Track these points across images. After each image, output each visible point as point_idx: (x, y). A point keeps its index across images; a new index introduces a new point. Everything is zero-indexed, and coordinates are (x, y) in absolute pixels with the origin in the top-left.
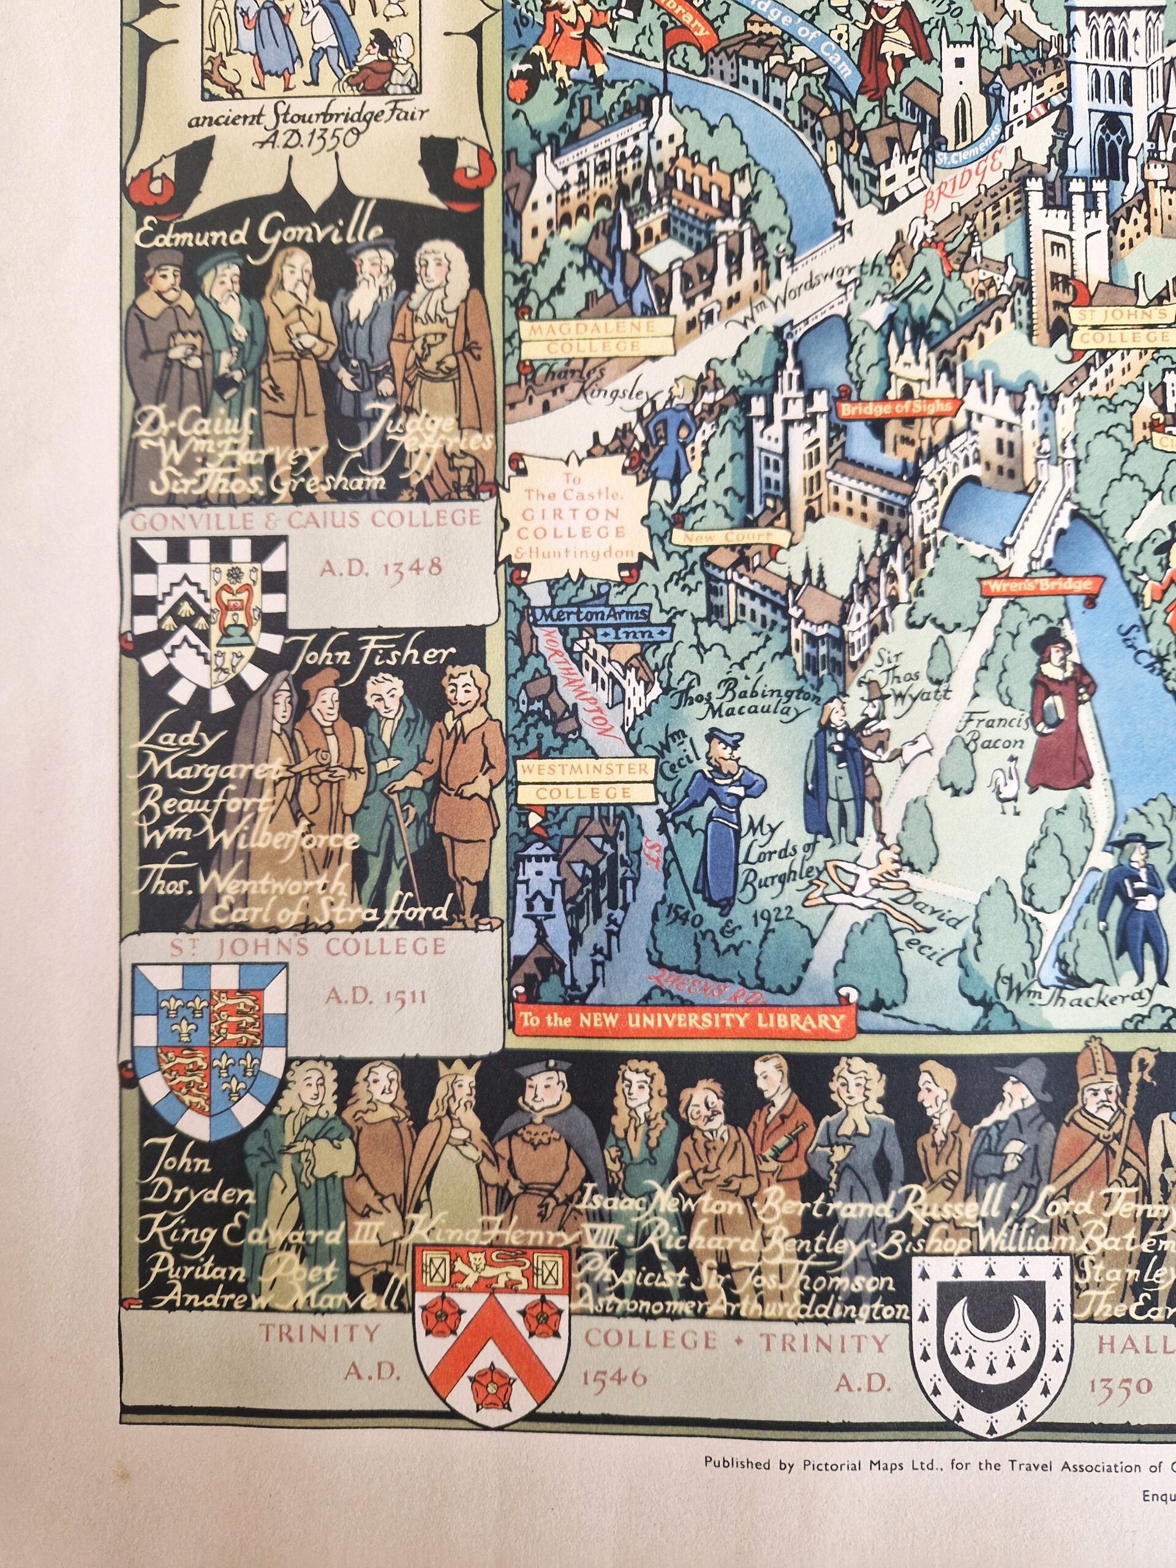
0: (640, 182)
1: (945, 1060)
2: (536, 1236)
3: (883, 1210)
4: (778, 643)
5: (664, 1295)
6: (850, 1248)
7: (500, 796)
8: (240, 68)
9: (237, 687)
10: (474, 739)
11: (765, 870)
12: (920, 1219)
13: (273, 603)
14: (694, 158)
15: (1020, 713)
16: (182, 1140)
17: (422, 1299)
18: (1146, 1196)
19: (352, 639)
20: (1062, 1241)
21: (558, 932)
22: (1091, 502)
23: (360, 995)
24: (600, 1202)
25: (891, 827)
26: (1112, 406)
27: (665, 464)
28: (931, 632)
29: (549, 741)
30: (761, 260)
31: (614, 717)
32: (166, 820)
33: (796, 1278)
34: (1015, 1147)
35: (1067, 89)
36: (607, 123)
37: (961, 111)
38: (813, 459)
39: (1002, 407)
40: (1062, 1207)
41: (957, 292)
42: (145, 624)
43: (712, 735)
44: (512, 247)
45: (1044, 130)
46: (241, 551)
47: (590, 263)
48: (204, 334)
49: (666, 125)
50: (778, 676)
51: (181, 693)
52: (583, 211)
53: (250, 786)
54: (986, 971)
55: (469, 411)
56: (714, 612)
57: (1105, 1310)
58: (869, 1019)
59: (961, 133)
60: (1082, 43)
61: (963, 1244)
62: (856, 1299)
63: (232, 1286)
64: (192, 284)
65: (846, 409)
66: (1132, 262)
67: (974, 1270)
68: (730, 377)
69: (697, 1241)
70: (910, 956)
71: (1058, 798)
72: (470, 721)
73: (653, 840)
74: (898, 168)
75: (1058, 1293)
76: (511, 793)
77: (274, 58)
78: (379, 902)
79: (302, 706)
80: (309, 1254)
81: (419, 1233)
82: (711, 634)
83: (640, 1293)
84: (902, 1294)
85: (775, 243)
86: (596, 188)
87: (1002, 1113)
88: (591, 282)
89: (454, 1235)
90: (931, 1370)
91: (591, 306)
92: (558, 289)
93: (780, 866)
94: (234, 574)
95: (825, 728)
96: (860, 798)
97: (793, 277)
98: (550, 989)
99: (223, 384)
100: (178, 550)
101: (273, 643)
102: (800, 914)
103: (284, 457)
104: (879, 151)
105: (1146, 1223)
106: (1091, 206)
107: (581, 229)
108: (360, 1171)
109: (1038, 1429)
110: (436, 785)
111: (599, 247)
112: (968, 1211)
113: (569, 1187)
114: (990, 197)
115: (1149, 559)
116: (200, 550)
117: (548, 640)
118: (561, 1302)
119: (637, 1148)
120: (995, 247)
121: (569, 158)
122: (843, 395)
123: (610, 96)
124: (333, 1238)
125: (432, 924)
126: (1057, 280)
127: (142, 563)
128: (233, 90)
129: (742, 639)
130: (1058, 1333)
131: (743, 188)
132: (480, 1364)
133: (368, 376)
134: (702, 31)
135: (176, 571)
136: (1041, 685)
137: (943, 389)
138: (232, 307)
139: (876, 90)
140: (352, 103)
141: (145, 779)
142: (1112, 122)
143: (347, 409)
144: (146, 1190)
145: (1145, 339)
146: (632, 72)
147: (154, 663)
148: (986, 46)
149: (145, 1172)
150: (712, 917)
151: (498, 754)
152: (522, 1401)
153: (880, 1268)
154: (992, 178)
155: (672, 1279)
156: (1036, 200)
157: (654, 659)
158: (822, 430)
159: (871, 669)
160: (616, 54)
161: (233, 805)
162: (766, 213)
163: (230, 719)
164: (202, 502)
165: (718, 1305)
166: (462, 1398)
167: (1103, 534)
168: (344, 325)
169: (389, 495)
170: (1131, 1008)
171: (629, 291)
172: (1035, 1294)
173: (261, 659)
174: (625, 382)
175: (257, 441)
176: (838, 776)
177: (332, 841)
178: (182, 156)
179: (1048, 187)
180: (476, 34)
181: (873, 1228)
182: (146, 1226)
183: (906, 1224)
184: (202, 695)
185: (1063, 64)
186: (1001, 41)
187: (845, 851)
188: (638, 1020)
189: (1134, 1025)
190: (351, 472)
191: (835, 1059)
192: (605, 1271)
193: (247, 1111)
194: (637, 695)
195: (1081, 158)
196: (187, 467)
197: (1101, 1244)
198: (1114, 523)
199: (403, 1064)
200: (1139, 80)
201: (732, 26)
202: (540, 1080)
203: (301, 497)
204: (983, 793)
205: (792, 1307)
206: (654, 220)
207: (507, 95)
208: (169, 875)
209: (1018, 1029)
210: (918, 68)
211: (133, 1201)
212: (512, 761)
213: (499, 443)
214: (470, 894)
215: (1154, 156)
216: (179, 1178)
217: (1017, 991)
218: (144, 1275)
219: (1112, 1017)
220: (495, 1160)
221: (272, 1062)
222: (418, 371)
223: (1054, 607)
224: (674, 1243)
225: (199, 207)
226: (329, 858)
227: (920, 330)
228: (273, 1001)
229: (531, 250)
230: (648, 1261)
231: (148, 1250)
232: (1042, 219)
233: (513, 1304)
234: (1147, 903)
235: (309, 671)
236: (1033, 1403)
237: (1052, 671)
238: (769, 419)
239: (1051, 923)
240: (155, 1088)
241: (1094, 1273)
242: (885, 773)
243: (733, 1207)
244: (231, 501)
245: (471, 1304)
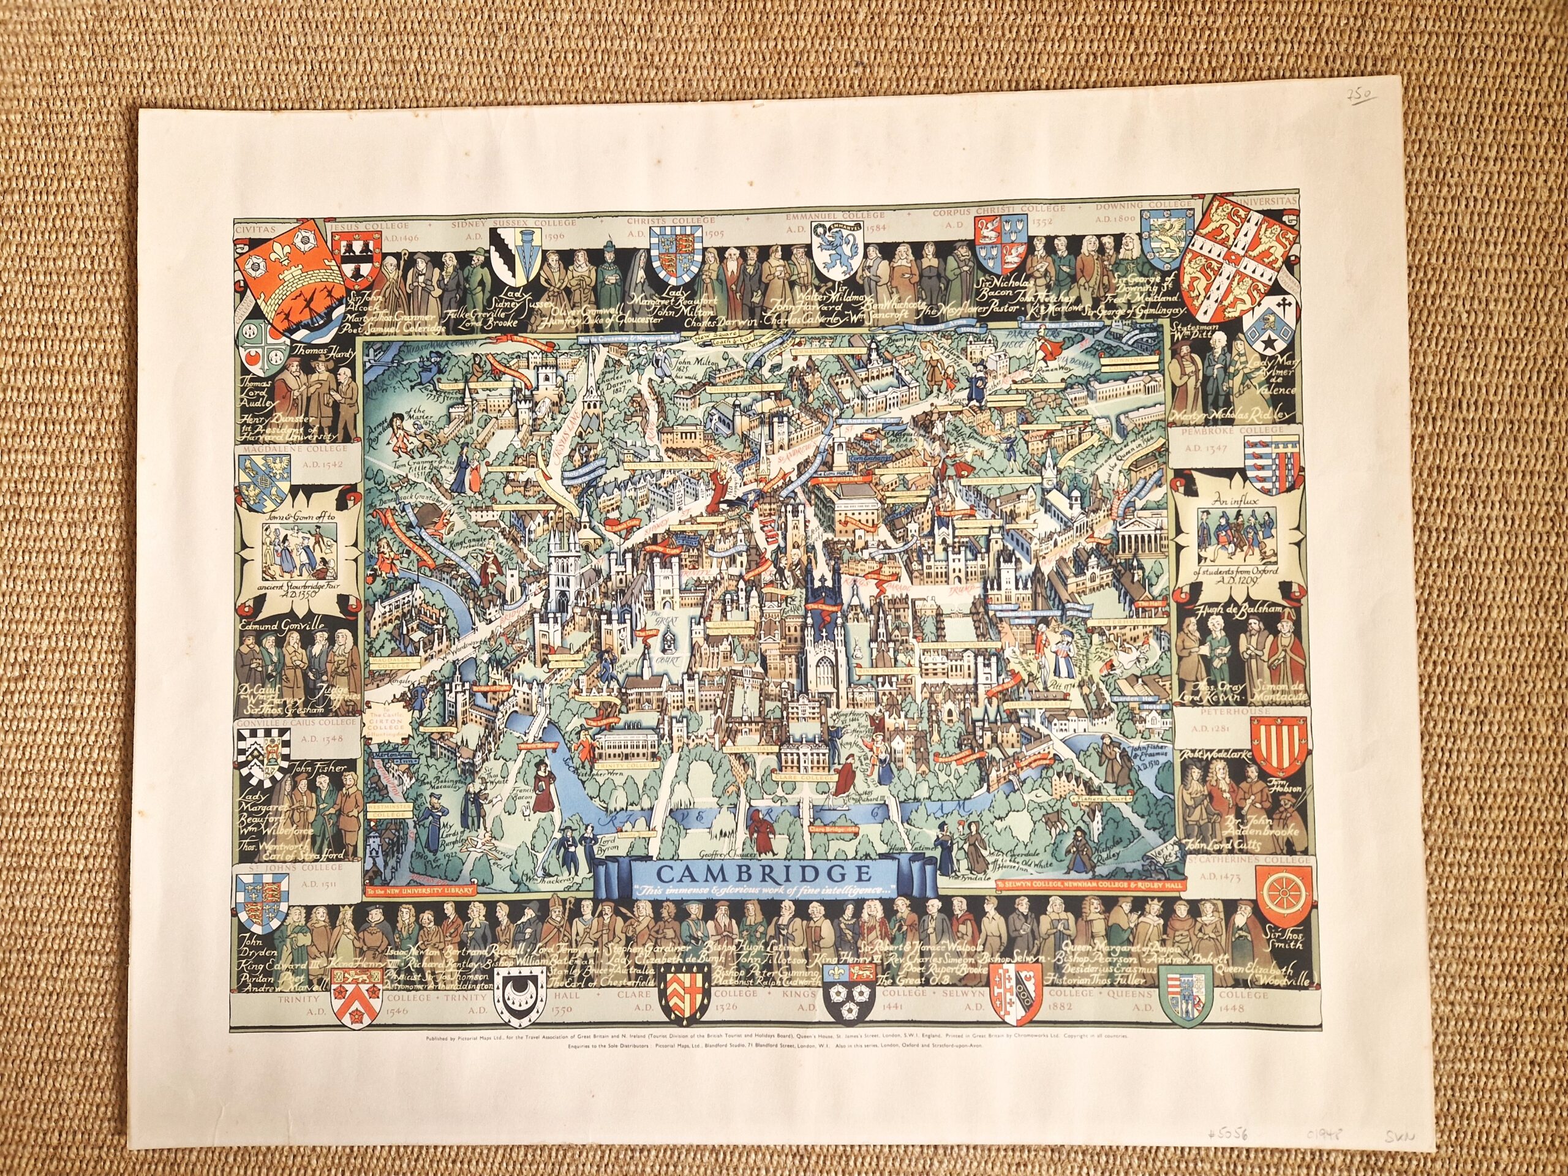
0: (410, 612)
1: (505, 902)
2: (372, 964)
3: (485, 952)
4: (453, 765)
5: (414, 983)
6: (474, 966)
7: (361, 816)
8: (275, 570)
9: (273, 779)
10: (352, 798)
11: (448, 840)
12: (497, 955)
13: (286, 751)
14: (427, 604)
15: (531, 787)
16: (253, 934)
17: (334, 987)
18: (571, 946)
19: (312, 763)
20: (544, 961)
21: (380, 861)
22: (554, 718)
23: (314, 884)
24: (393, 952)
25: (489, 825)
26: (562, 687)
27: (417, 705)
28: (502, 761)
29: (378, 797)
30: (449, 639)
31: (399, 789)
32: (248, 825)
33: (456, 976)
34: (529, 930)
35: (548, 584)
36: (399, 592)
37: (513, 592)
38: (465, 705)
39: (525, 688)
40: (544, 950)
41: (511, 651)
42: (242, 758)
43: (432, 795)
44: (367, 632)
45: (540, 597)
46: (275, 733)
47: (393, 638)
48: (263, 659)
49: (418, 593)
50: (453, 776)
51: (254, 782)
52: (390, 621)
53: (277, 813)
54: (519, 872)
55: (353, 688)
56: (433, 755)
57: (557, 984)
58: (481, 889)
59: (512, 599)
60: (553, 568)
61: (512, 963)
62: (476, 982)
63: (269, 984)
64: (259, 642)
65: (475, 689)
66: (569, 640)
67: (515, 972)
68: (439, 677)
69: (425, 964)
70: (494, 868)
71: (542, 815)
72: (351, 791)
73: (412, 831)
74: (492, 610)
75: (542, 979)
76: (365, 815)
77: (287, 566)
78: (320, 852)
79: (295, 786)
80: (295, 972)
81: (333, 964)
82: (431, 761)
83: (406, 982)
84: (491, 980)
85: (453, 632)
86: (395, 613)
87: (524, 919)
88: (393, 645)
89: (345, 965)
90: (501, 1006)
91: (393, 653)
92: (382, 647)
93: (453, 839)
94: (273, 741)
95: (468, 793)
96: (479, 816)
97: (459, 644)
98: (377, 881)
99: (269, 676)
100: (254, 733)
101: (285, 764)
102: (459, 855)
103: (290, 701)
104: (486, 605)
105: (571, 955)
106: (556, 622)
107: (390, 627)
108: (313, 944)
109: (535, 1025)
110: (340, 812)
111: (396, 633)
112: (513, 952)
113: (383, 947)
114: (522, 620)
115: (574, 737)
116: (261, 733)
117: (378, 763)
118: (380, 986)
119: (405, 934)
120: (523, 636)
121: (386, 603)
122: (474, 684)
123: (400, 583)
124: (304, 966)
125: (338, 860)
126: (543, 646)
127: (241, 738)
128: (273, 577)
129: (442, 763)
130: (542, 992)
131: (443, 614)
132: (353, 1008)
133: (319, 674)
134: (430, 562)
135: (253, 740)
136: (538, 778)
137: (506, 682)
138: (272, 651)
139: (485, 584)
140: (314, 583)
141: (242, 811)
142: (563, 594)
143: (311, 685)
144: (239, 952)
145: (573, 665)
146: (407, 575)
147: (245, 771)
148: (521, 570)
149: (240, 945)
150: (430, 856)
151: (361, 802)
152: (367, 1020)
153: (484, 972)
154: (522, 614)
155: (416, 977)
156: (537, 620)
157: (413, 770)
158: (467, 695)
159: (483, 774)
160: (402, 569)
161: (271, 819)
162: (451, 623)
163: (271, 790)
164: (262, 716)
165: (431, 986)
166: (347, 1020)
167: (559, 729)
168: (311, 657)
169: (324, 715)
170: (567, 884)
171: (406, 648)
172: (534, 979)
173: (281, 769)
174: (404, 678)
175: (281, 696)
176: (472, 808)
177: (305, 832)
178: (255, 599)
179: (541, 616)
180: (356, 560)
181: (481, 958)
182: (239, 964)
183: (492, 957)
184: (261, 782)
185: (547, 575)
186: (526, 568)
187: (474, 833)
188: (405, 891)
189: (568, 889)
190: (313, 707)
191: (469, 902)
192: (395, 976)
193: (275, 924)
194: (408, 782)
195: (552, 606)
196: (257, 705)
197: (556, 962)
198: (562, 725)
199: (328, 907)
200: (572, 579)
201: (440, 561)
202: (374, 912)
203: (295, 715)
204: (518, 813)
205: (455, 986)
206: (414, 625)
207: (365, 581)
208: (249, 844)
209: (529, 891)
210: (499, 577)
211: (235, 956)
212: (365, 804)
213: (363, 697)
214: (351, 849)
215: (576, 605)
216: (251, 947)
217: (529, 879)
218: (239, 981)
219: (560, 887)
220: (359, 939)
221: (284, 907)
222: (336, 673)
223: (542, 753)
224: (417, 966)
225: (261, 617)
226: (303, 838)
227: (499, 663)
228: (284, 887)
229: (373, 634)
230: (408, 972)
231: (240, 973)
232: (538, 626)
233: (364, 988)
234: (572, 849)
235: (297, 774)
236: (533, 1016)
237: (541, 773)
238: (451, 691)
239: (540, 856)
240: (243, 916)
241: (554, 971)
242: (487, 807)
243: (437, 953)
244: (272, 716)
245: (350, 988)
